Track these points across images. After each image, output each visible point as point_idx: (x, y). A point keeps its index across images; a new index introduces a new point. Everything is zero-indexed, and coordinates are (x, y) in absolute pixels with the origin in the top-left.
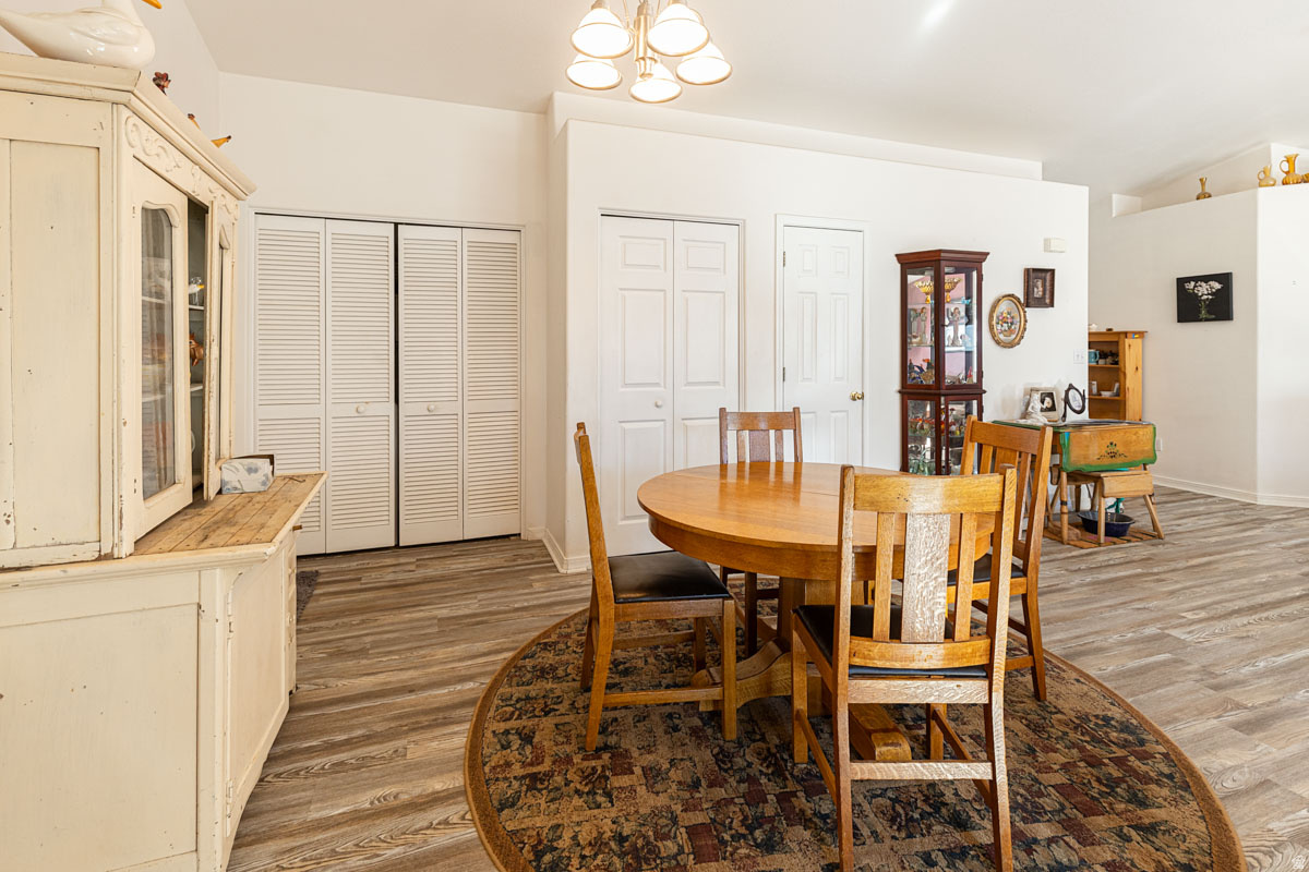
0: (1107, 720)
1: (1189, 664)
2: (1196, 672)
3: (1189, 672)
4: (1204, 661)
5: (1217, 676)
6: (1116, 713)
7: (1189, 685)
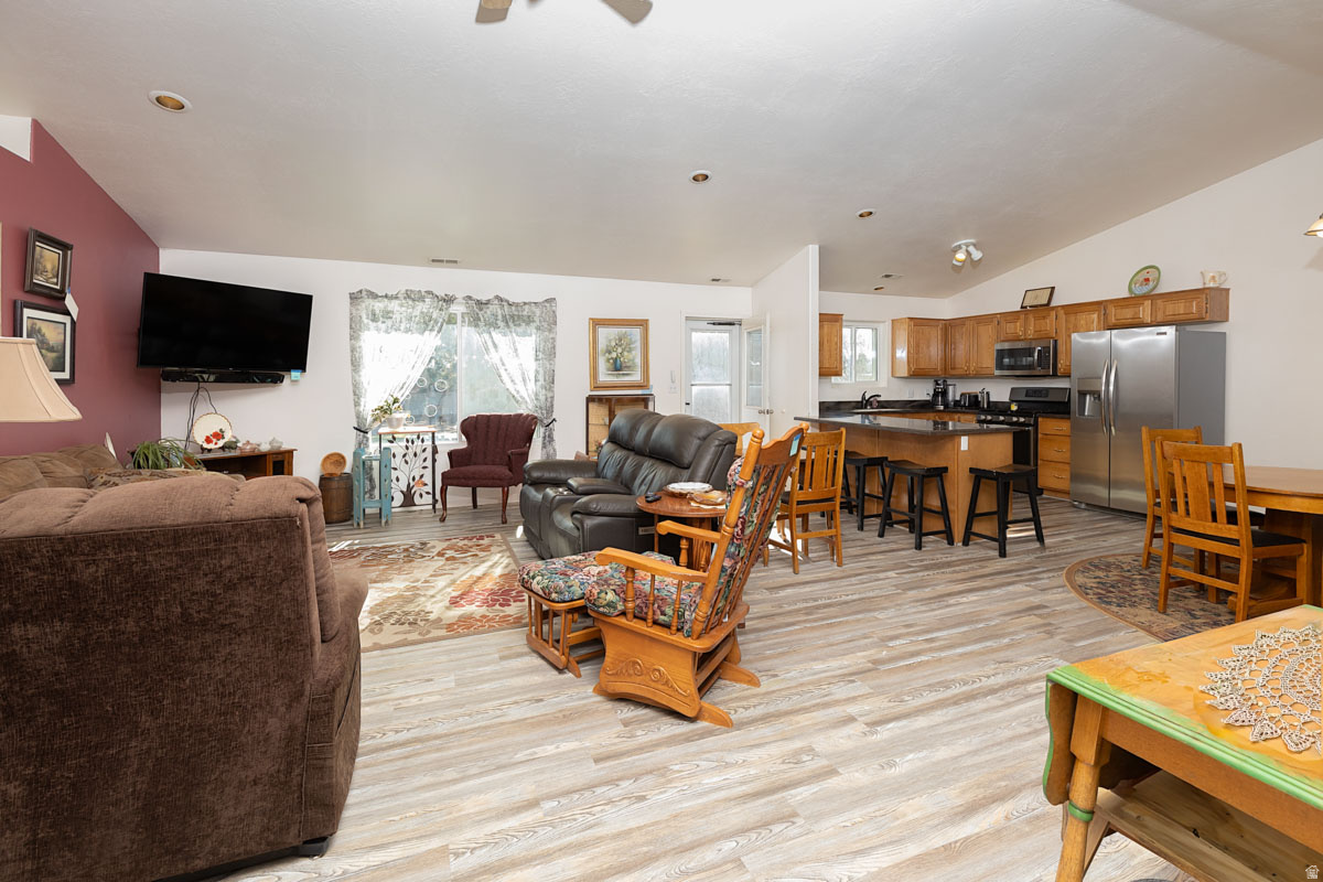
0: (1119, 605)
1: (1062, 639)
2: (1058, 634)
3: (1064, 633)
4: (1050, 641)
5: (1044, 632)
6: (1114, 608)
7: (1065, 626)
